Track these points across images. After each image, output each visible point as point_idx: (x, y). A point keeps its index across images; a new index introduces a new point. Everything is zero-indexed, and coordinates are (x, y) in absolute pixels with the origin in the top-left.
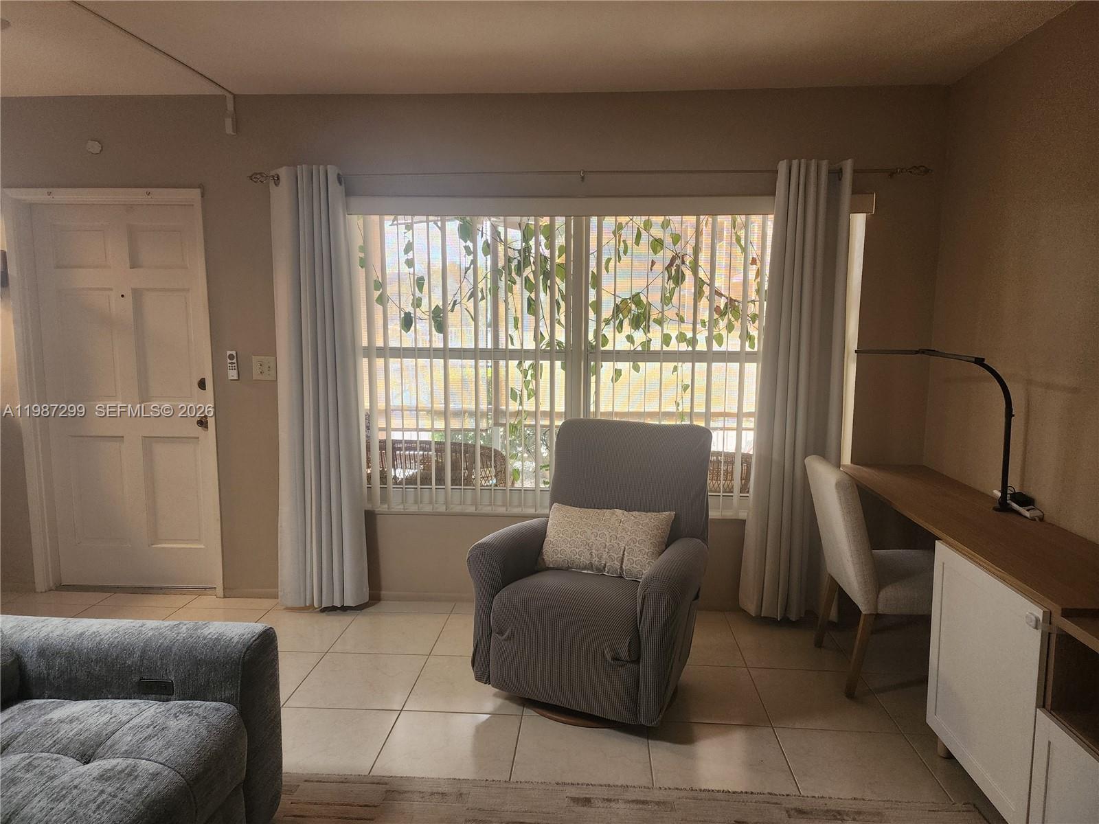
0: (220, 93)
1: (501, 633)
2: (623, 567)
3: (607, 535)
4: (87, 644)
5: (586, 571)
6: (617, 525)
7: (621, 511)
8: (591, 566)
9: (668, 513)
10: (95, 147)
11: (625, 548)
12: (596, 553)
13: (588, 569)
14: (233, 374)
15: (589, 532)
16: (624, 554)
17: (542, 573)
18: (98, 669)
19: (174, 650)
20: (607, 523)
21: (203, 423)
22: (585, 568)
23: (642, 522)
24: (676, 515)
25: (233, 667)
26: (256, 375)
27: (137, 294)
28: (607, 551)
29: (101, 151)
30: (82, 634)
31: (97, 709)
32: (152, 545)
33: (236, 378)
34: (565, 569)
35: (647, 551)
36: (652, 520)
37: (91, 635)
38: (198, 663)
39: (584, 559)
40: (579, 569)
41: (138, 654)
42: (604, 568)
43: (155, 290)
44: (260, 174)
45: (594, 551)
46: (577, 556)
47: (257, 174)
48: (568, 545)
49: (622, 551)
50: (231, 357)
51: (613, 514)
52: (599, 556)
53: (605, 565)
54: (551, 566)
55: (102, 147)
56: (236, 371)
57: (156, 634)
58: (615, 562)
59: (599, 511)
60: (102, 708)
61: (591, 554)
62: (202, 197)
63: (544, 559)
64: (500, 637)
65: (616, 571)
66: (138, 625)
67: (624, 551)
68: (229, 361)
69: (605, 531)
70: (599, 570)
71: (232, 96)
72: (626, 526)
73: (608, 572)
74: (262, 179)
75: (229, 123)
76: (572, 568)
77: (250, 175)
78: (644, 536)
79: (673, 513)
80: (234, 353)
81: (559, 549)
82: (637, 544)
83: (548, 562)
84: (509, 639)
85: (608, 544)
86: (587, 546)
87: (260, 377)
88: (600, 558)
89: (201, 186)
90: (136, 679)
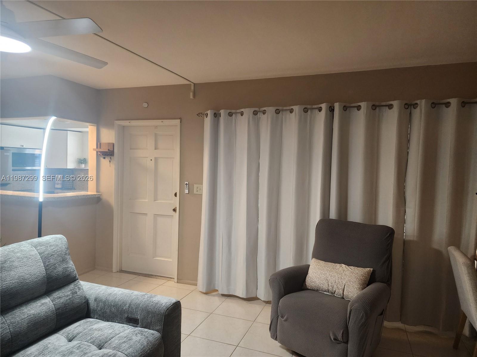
0: (189, 83)
1: (282, 317)
2: (344, 293)
3: (337, 277)
4: (111, 298)
5: (326, 293)
6: (342, 272)
7: (344, 265)
8: (328, 291)
9: (369, 269)
10: (145, 105)
11: (345, 284)
12: (331, 285)
13: (327, 292)
14: (187, 191)
15: (328, 274)
16: (344, 287)
17: (305, 291)
18: (113, 309)
19: (141, 305)
20: (337, 271)
21: (175, 210)
22: (325, 291)
23: (354, 272)
24: (373, 270)
25: (161, 317)
26: (195, 192)
27: (156, 159)
28: (336, 284)
29: (147, 106)
30: (111, 294)
31: (110, 326)
32: (154, 258)
33: (188, 193)
34: (316, 290)
35: (357, 287)
36: (360, 272)
37: (113, 295)
38: (148, 312)
39: (325, 287)
40: (323, 291)
41: (128, 305)
42: (335, 292)
43: (162, 158)
44: (201, 113)
45: (330, 284)
46: (322, 285)
47: (200, 113)
48: (318, 279)
49: (344, 285)
50: (186, 184)
51: (341, 266)
52: (332, 286)
53: (335, 291)
54: (309, 288)
55: (148, 105)
56: (188, 190)
57: (136, 297)
58: (340, 290)
59: (334, 264)
60: (111, 326)
61: (328, 285)
62: (181, 122)
63: (306, 284)
64: (282, 319)
65: (340, 295)
66: (131, 293)
67: (345, 286)
68: (186, 186)
69: (336, 274)
70: (332, 293)
71: (193, 84)
72: (346, 273)
73: (337, 295)
74: (202, 115)
75: (191, 94)
76: (319, 290)
77: (197, 114)
78: (355, 279)
79: (372, 269)
80: (188, 183)
81: (313, 281)
82: (352, 283)
83: (308, 286)
84: (286, 320)
85: (337, 281)
86: (326, 281)
87: (197, 193)
88: (333, 287)
89: (180, 119)
90: (126, 316)
